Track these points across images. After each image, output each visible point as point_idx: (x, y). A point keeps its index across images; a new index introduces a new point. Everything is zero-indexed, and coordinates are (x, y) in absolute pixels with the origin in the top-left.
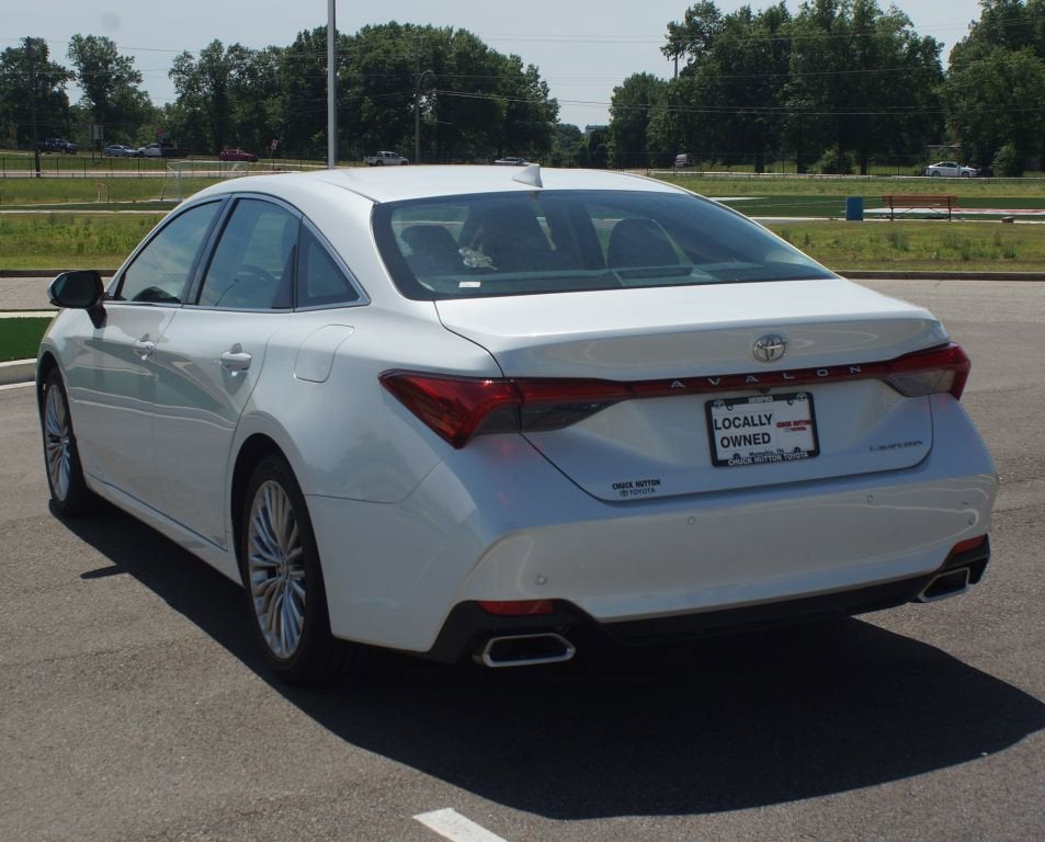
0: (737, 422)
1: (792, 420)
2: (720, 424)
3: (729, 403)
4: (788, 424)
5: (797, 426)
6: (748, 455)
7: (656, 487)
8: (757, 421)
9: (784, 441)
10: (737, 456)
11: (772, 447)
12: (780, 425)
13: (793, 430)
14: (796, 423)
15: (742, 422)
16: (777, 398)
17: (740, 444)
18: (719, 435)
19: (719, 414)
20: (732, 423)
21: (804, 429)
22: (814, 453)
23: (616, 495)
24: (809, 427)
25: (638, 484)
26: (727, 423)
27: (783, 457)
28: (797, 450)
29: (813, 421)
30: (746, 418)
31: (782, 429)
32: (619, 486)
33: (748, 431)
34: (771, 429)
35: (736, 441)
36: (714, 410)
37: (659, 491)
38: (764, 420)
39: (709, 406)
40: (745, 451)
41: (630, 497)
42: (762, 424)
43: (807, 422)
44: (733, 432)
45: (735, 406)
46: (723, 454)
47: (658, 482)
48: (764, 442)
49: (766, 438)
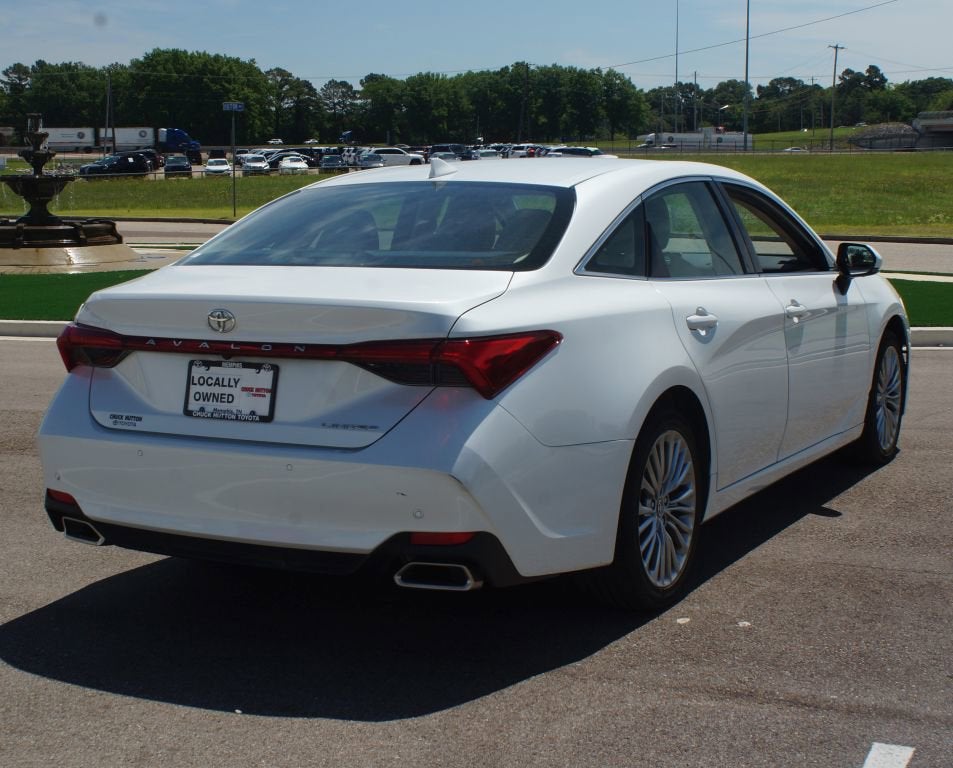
0: (210, 381)
1: (255, 387)
2: (196, 381)
3: (208, 364)
4: (251, 390)
5: (258, 392)
6: (211, 410)
7: (138, 423)
8: (226, 383)
9: (244, 403)
10: (202, 409)
11: (233, 407)
12: (244, 389)
13: (255, 395)
14: (258, 390)
15: (213, 382)
16: (246, 365)
17: (208, 400)
18: (194, 389)
19: (199, 372)
20: (204, 381)
21: (264, 396)
22: (268, 419)
23: (109, 423)
24: (268, 395)
25: (127, 418)
26: (202, 381)
27: (237, 417)
28: (253, 413)
29: (274, 391)
30: (218, 379)
31: (245, 393)
32: (114, 417)
33: (217, 390)
34: (236, 391)
35: (206, 397)
36: (194, 368)
37: (140, 426)
38: (232, 383)
39: (191, 364)
40: (210, 406)
41: (119, 427)
42: (229, 386)
43: (267, 390)
44: (205, 389)
45: (212, 368)
46: (194, 406)
47: (140, 419)
48: (228, 402)
49: (231, 398)
